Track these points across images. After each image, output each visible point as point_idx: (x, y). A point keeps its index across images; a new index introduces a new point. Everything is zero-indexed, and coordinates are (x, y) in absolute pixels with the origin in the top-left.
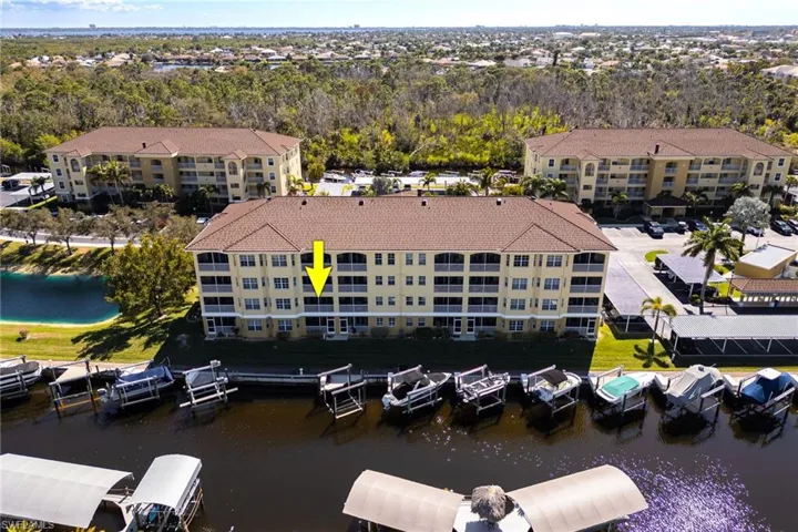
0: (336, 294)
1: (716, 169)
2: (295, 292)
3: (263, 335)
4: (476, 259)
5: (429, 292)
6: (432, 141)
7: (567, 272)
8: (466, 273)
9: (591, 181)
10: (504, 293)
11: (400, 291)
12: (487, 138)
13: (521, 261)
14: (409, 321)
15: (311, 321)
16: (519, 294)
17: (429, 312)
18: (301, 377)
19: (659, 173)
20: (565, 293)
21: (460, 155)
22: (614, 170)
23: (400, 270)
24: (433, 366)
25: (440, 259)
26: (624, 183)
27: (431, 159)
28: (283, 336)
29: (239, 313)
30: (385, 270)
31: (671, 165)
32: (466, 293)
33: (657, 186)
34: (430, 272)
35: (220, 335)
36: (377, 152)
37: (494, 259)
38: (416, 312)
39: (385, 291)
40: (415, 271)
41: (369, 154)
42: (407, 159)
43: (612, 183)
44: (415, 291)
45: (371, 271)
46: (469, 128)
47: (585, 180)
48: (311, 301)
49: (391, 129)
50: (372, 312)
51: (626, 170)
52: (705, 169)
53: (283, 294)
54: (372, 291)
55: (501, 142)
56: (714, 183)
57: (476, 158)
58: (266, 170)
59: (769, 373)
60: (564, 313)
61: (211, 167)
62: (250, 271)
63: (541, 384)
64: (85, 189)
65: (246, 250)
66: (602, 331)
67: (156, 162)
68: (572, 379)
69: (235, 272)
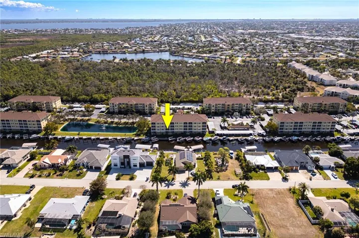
0: (170, 128)
1: (238, 106)
2: (164, 128)
3: (160, 134)
4: (189, 123)
5: (183, 128)
6: (185, 94)
7: (201, 125)
8: (188, 125)
9: (214, 108)
10: (193, 128)
11: (179, 128)
12: (198, 93)
13: (195, 123)
15: (166, 132)
16: (195, 128)
17: (183, 131)
18: (166, 139)
19: (226, 107)
20: (201, 128)
21: (191, 98)
22: (219, 106)
23: (179, 125)
24: (183, 137)
25: (184, 123)
26: (220, 108)
27: (185, 100)
28: (162, 134)
29: (156, 131)
30: (177, 125)
31: (228, 105)
32: (188, 128)
33: (226, 109)
34: (183, 125)
35: (154, 134)
36: (172, 99)
37: (192, 123)
38: (181, 131)
39: (177, 128)
40: (181, 125)
41: (170, 99)
42: (179, 100)
43: (219, 108)
44: (181, 128)
45: (175, 125)
46: (195, 89)
47: (212, 108)
48: (166, 129)
49: (175, 90)
50: (175, 131)
51: (221, 106)
52: (235, 106)
53: (163, 128)
54: (175, 128)
55: (201, 95)
56: (237, 108)
57: (195, 100)
58: (152, 106)
59: (224, 137)
60: (201, 130)
61: (141, 105)
62: (158, 125)
63: (196, 139)
64: (117, 110)
65: (158, 122)
66: (207, 133)
67: (131, 105)
68: (200, 138)
69: (156, 125)
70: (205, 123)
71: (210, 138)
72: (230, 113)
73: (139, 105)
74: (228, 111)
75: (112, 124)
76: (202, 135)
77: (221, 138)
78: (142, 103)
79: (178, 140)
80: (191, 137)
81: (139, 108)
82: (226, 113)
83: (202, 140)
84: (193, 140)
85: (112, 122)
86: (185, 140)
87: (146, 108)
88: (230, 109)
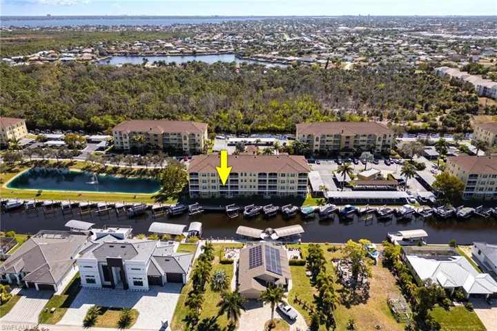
0: (229, 185)
1: (366, 138)
2: (217, 184)
3: (207, 197)
4: (270, 174)
5: (257, 184)
6: (260, 117)
7: (297, 178)
8: (268, 178)
9: (318, 143)
10: (279, 184)
11: (248, 184)
12: (285, 116)
13: (283, 175)
14: (251, 192)
15: (221, 192)
16: (283, 185)
17: (256, 190)
18: (220, 208)
19: (344, 140)
20: (296, 184)
21: (272, 125)
22: (327, 138)
23: (248, 177)
24: (258, 205)
25: (260, 174)
26: (331, 143)
27: (260, 127)
28: (213, 197)
29: (200, 190)
30: (244, 178)
31: (348, 137)
32: (267, 184)
33: (343, 145)
34: (257, 178)
35: (194, 196)
36: (236, 125)
37: (275, 174)
38: (253, 190)
39: (244, 184)
40: (253, 178)
41: (233, 126)
42: (249, 127)
43: (327, 143)
44: (253, 184)
45: (240, 178)
46: (278, 109)
47: (316, 143)
48: (222, 187)
49: (242, 110)
50: (240, 190)
51: (332, 138)
52: (361, 138)
53: (213, 184)
54: (240, 184)
55: (290, 118)
56: (365, 143)
57: (279, 127)
58: (197, 138)
59: (348, 206)
60: (296, 190)
61: (175, 137)
62: (204, 178)
63: (286, 209)
64: (128, 145)
65: (204, 172)
66: (308, 196)
67: (156, 135)
68: (295, 208)
69: (200, 178)
70: (306, 175)
71: (317, 207)
72: (351, 154)
73: (171, 137)
74: (346, 149)
75: (115, 173)
76: (299, 200)
77: (342, 208)
78: (177, 131)
79: (245, 213)
80: (275, 205)
81: (171, 142)
82: (343, 154)
83: (299, 211)
84: (279, 212)
85: (115, 170)
86: (262, 211)
87: (184, 142)
88: (351, 145)
